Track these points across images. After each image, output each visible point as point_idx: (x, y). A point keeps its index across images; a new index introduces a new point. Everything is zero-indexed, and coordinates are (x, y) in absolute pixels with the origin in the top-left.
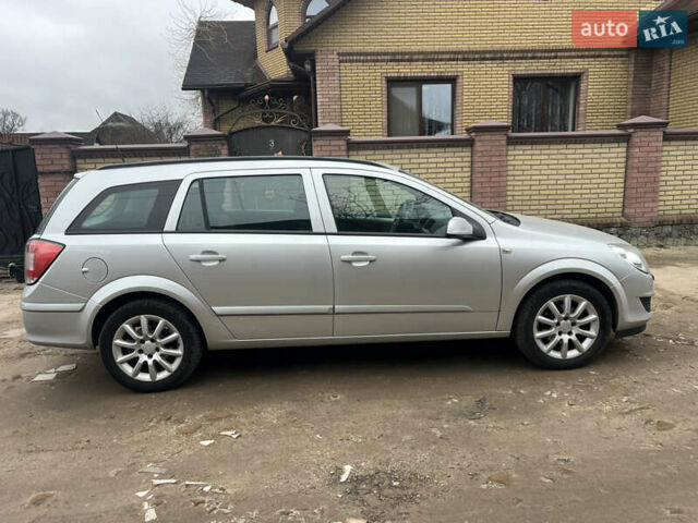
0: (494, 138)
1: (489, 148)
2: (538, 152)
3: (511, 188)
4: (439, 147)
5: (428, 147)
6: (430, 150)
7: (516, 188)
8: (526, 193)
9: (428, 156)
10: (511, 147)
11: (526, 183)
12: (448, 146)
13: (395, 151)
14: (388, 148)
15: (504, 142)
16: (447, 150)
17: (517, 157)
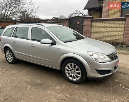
4: (115, 21)
5: (112, 21)
6: (113, 21)
9: (112, 23)
12: (118, 20)
13: (103, 22)
14: (101, 21)
16: (118, 21)
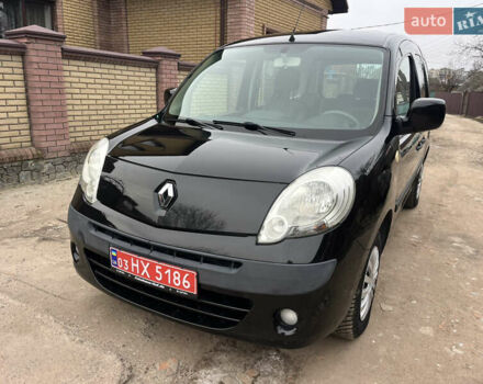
0: (50, 48)
1: (44, 59)
2: (91, 70)
3: (70, 107)
7: (76, 108)
8: (86, 113)
10: (66, 62)
11: (84, 102)
15: (60, 55)
17: (73, 74)
